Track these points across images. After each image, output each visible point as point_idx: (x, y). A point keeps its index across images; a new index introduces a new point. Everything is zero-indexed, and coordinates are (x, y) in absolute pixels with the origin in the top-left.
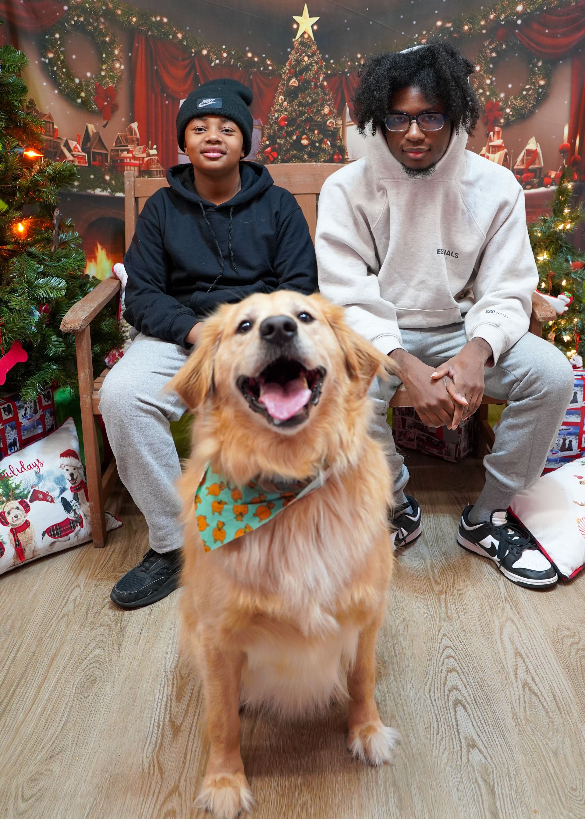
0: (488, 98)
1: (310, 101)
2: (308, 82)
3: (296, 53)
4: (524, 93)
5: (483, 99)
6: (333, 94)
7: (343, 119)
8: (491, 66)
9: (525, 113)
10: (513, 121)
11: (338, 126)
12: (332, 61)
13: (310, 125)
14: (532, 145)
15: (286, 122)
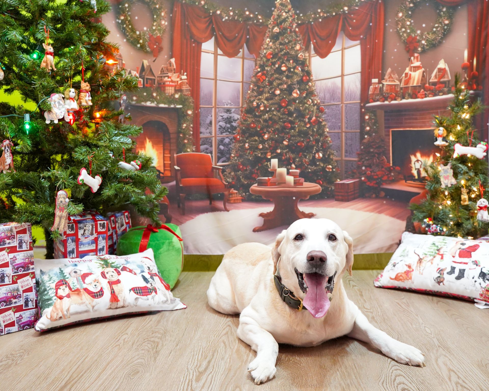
0: (409, 35)
1: (287, 42)
2: (285, 29)
3: (278, 11)
4: (434, 29)
5: (405, 35)
6: (303, 36)
7: (309, 53)
8: (410, 13)
9: (436, 43)
10: (427, 49)
11: (306, 58)
12: (301, 15)
13: (288, 57)
14: (442, 64)
15: (271, 56)
